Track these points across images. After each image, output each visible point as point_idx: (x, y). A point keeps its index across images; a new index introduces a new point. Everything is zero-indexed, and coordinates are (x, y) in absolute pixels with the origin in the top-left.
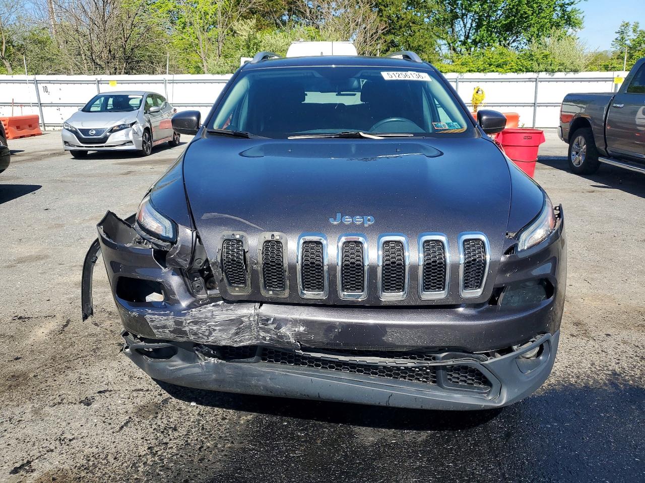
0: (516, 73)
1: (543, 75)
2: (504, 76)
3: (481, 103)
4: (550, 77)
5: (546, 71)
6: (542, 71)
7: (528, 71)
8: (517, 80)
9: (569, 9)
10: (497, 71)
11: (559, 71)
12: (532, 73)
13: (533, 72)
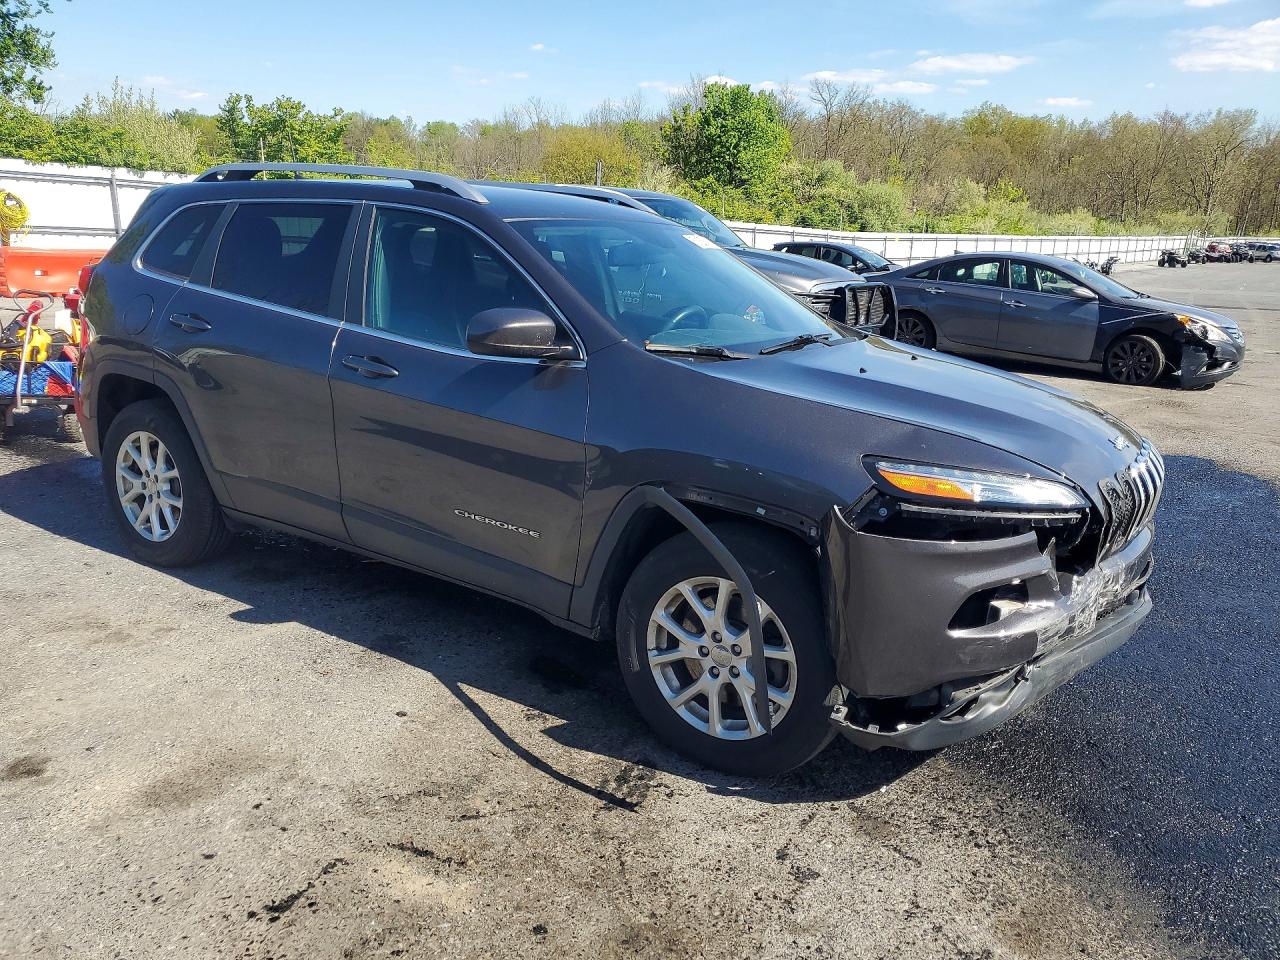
0: (65, 166)
1: (122, 173)
2: (38, 169)
3: (23, 226)
4: (135, 178)
5: (127, 165)
6: (119, 166)
7: (90, 162)
8: (73, 181)
9: (20, 26)
10: (20, 157)
11: (153, 168)
12: (100, 168)
13: (101, 164)
